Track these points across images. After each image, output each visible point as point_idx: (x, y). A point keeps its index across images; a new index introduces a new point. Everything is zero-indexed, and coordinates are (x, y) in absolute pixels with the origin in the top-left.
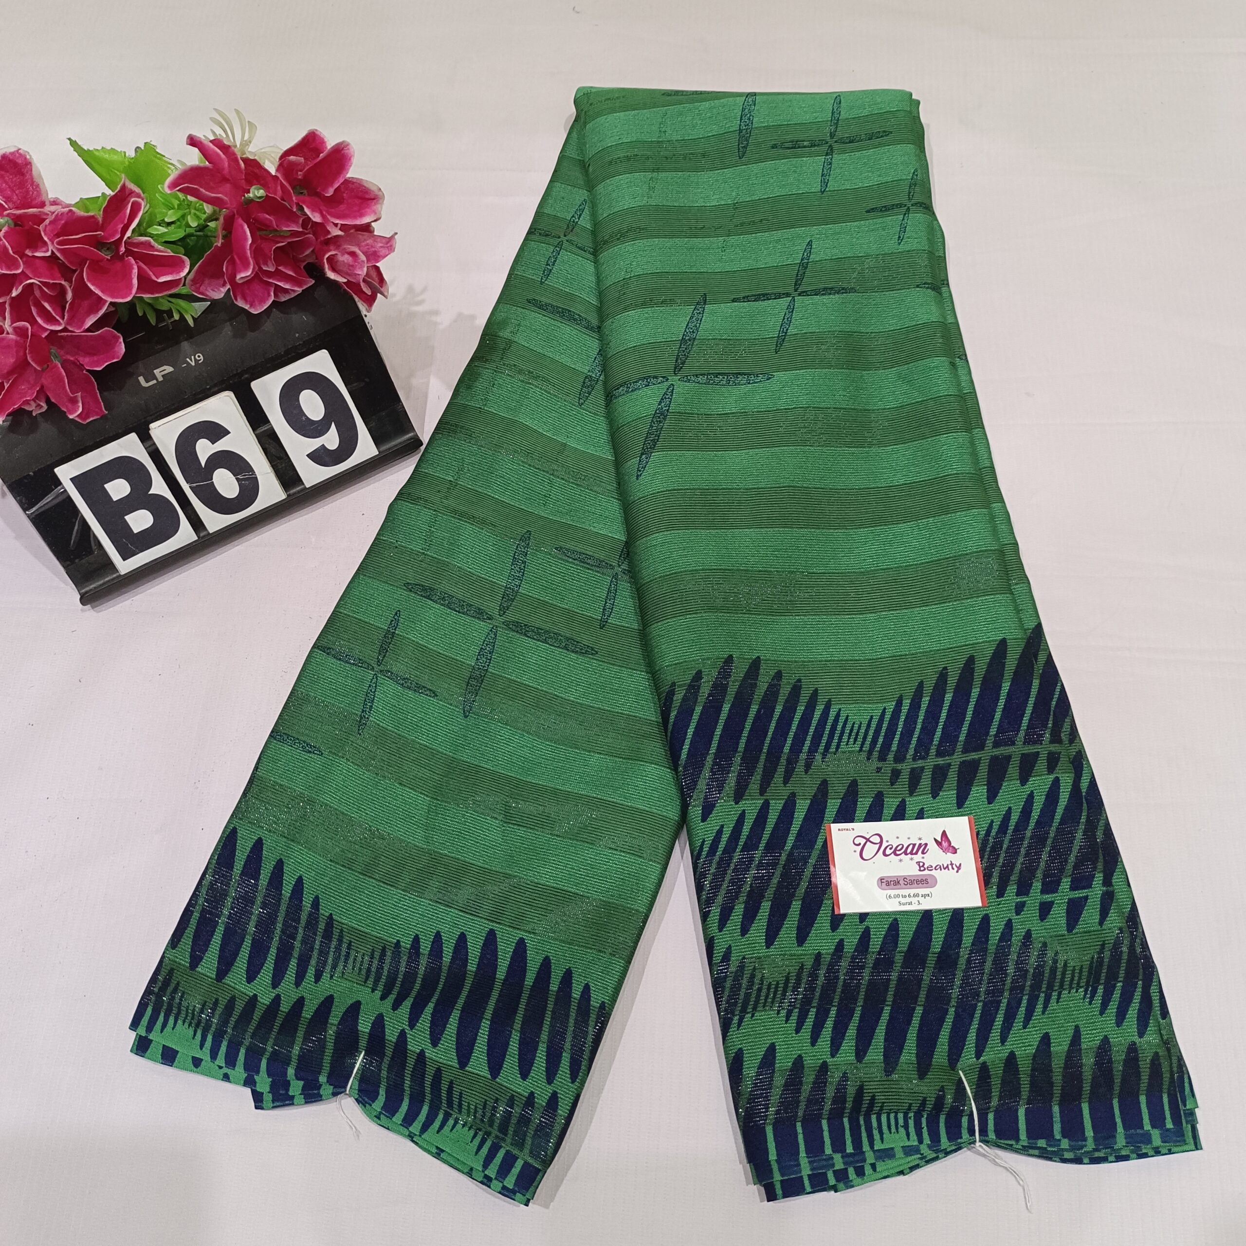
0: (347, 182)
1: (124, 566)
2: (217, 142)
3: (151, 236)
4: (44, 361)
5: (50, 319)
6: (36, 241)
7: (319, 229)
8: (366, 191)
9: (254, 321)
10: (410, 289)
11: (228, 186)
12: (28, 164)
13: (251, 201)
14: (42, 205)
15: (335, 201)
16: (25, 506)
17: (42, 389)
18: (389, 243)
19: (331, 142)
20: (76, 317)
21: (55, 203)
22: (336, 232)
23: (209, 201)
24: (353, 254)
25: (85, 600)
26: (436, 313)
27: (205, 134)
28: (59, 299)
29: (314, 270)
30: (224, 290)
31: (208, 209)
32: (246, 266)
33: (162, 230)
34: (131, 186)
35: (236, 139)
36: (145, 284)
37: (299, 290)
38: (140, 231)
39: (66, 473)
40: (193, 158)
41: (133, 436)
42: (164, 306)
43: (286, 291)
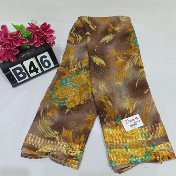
0: (50, 29)
1: (19, 82)
2: (32, 24)
3: (23, 37)
4: (8, 53)
5: (9, 48)
6: (7, 37)
7: (46, 36)
8: (53, 31)
9: (37, 48)
10: (58, 44)
11: (33, 30)
12: (6, 27)
13: (37, 32)
14: (8, 32)
15: (48, 32)
16: (5, 74)
17: (7, 58)
18: (55, 38)
19: (48, 24)
20: (12, 48)
21: (9, 32)
22: (48, 36)
23: (31, 32)
24: (50, 39)
25: (13, 87)
26: (62, 47)
27: (30, 22)
28: (10, 45)
29: (45, 41)
30: (33, 44)
31: (31, 33)
32: (36, 40)
33: (24, 36)
34: (20, 30)
35: (35, 23)
36: (22, 43)
37: (43, 44)
38: (21, 36)
39: (11, 69)
40: (29, 26)
41: (20, 64)
42: (24, 46)
43: (41, 44)
